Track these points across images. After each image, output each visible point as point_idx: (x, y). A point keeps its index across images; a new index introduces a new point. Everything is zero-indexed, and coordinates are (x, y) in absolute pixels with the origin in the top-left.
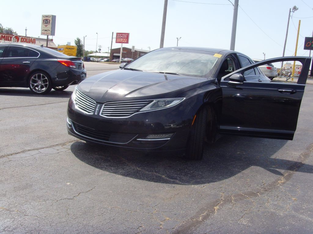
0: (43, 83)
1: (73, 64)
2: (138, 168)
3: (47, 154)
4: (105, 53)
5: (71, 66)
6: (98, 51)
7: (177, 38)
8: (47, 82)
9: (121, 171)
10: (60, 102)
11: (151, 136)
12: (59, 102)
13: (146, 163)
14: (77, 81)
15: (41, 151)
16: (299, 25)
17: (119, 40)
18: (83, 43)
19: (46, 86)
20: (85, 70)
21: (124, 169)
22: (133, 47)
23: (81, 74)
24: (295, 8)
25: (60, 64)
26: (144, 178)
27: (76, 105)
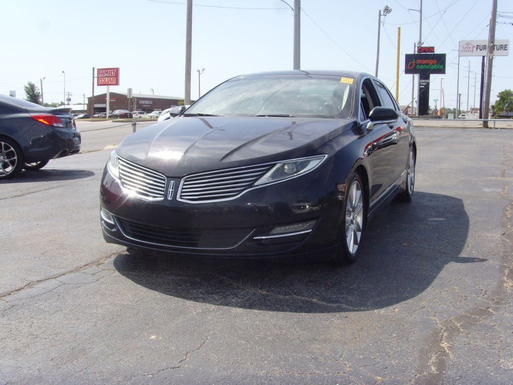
0: (8, 158)
1: (58, 120)
2: (260, 291)
3: (79, 285)
4: (78, 104)
5: (55, 125)
6: (66, 103)
7: (199, 71)
8: (14, 156)
9: (234, 300)
10: (49, 189)
11: (278, 229)
12: (45, 190)
13: (267, 279)
14: (68, 149)
15: (62, 278)
16: (399, 34)
17: (103, 81)
18: (40, 91)
19: (12, 163)
20: (78, 131)
21: (238, 296)
22: (130, 90)
23: (74, 137)
24: (387, 10)
25: (35, 122)
26: (283, 308)
27: (124, 186)
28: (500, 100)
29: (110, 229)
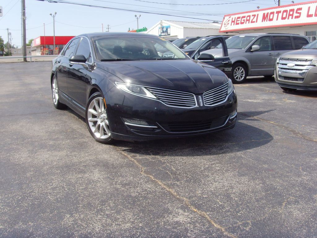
27: (165, 103)
29: (152, 131)
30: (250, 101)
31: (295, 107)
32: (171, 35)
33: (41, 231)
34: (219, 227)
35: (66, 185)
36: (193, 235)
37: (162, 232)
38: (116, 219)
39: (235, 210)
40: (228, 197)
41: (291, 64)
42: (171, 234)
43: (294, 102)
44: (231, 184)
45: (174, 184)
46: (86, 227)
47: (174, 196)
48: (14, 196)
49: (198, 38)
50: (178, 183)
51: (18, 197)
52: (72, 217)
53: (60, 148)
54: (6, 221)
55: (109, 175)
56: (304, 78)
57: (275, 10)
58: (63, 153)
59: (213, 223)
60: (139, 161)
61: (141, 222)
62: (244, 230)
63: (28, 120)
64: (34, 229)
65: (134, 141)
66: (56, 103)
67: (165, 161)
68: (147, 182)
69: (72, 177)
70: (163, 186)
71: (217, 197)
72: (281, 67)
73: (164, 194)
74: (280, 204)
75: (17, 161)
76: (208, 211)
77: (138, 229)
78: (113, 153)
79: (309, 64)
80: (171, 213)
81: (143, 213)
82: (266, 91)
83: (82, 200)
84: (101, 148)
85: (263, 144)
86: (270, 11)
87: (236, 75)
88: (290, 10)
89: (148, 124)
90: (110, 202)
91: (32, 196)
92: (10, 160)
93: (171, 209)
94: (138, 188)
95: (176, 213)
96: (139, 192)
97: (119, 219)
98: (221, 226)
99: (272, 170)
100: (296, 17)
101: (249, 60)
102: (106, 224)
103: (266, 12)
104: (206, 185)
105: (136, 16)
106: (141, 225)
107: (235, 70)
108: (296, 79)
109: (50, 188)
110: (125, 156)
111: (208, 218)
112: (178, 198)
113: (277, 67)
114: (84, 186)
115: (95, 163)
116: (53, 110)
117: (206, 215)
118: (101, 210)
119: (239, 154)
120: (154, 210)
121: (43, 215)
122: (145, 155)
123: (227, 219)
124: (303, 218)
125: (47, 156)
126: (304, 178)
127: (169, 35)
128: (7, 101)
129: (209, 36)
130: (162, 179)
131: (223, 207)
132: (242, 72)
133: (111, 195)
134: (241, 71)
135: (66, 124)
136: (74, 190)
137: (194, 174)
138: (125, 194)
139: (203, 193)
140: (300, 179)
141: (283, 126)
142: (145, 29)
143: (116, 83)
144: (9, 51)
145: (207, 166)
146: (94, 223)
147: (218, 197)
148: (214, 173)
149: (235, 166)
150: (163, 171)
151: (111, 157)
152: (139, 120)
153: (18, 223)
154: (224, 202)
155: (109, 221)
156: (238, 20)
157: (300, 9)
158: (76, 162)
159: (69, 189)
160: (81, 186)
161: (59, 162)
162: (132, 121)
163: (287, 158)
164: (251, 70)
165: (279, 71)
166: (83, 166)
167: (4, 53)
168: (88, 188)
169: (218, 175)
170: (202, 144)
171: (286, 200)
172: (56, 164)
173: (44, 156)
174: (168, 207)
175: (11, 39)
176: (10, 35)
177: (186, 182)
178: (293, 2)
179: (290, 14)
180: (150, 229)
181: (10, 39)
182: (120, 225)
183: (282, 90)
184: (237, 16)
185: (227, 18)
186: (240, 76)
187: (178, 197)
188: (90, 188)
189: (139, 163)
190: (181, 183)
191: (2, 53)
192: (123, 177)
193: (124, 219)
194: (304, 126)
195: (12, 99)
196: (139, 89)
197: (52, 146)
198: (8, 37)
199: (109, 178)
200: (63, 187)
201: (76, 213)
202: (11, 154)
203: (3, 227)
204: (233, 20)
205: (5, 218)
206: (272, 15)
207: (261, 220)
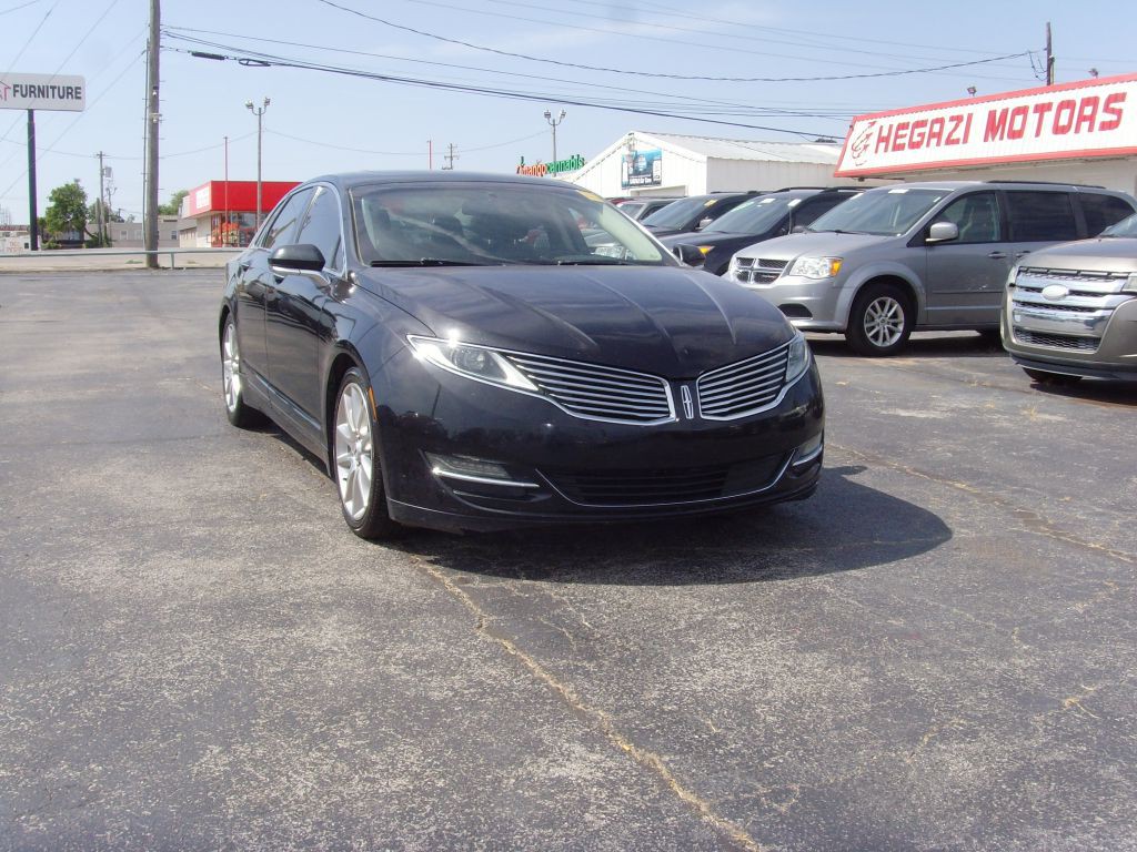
27: (566, 407)
28: (55, 207)
29: (523, 498)
30: (903, 413)
31: (1055, 436)
32: (665, 184)
33: (123, 789)
34: (692, 799)
35: (224, 661)
36: (603, 819)
37: (503, 806)
38: (366, 765)
39: (759, 752)
40: (745, 711)
41: (1055, 290)
42: (532, 815)
43: (1060, 419)
44: (764, 674)
45: (577, 667)
46: (266, 785)
47: (567, 704)
48: (52, 688)
49: (753, 195)
50: (591, 667)
51: (68, 692)
52: (229, 752)
53: (226, 550)
54: (17, 757)
55: (368, 635)
56: (1100, 339)
57: (1030, 102)
58: (234, 565)
59: (676, 787)
60: (474, 595)
61: (443, 776)
62: (771, 810)
63: (135, 461)
64: (103, 783)
65: (464, 530)
66: (233, 408)
67: (564, 598)
68: (491, 659)
69: (249, 638)
70: (538, 672)
71: (708, 711)
72: (1022, 299)
73: (536, 696)
74: (913, 738)
75: (78, 583)
76: (668, 750)
77: (429, 795)
78: (395, 570)
79: (1119, 291)
80: (544, 754)
81: (455, 748)
82: (970, 382)
83: (270, 706)
84: (361, 552)
85: (908, 555)
86: (1012, 104)
87: (873, 328)
88: (1083, 100)
89: (509, 473)
90: (357, 714)
91: (110, 689)
92: (55, 582)
93: (547, 740)
94: (458, 677)
95: (562, 754)
96: (456, 687)
97: (375, 763)
98: (699, 797)
99: (918, 636)
100: (1106, 126)
101: (920, 276)
102: (331, 778)
103: (998, 106)
104: (680, 675)
105: (548, 115)
106: (440, 784)
107: (869, 309)
108: (1072, 340)
109: (171, 666)
110: (434, 578)
111: (664, 771)
112: (579, 711)
113: (1009, 299)
114: (284, 664)
115: (330, 598)
116: (223, 430)
117: (657, 762)
118: (324, 737)
119: (817, 582)
120: (491, 744)
121: (139, 744)
122: (500, 579)
123: (726, 777)
124: (977, 783)
125: (179, 572)
126: (1018, 661)
127: (658, 183)
128: (72, 395)
129: (787, 190)
130: (539, 654)
131: (720, 742)
132: (895, 316)
133: (365, 695)
134: (889, 311)
135: (258, 475)
136: (247, 674)
137: (648, 640)
138: (410, 693)
139: (666, 697)
140: (1004, 665)
141: (997, 500)
142: (577, 163)
143: (409, 337)
144: (103, 230)
145: (699, 617)
146: (296, 772)
147: (712, 711)
148: (716, 640)
149: (794, 619)
150: (550, 628)
151: (386, 581)
152: (480, 463)
153: (55, 765)
154: (727, 729)
155: (342, 767)
156: (901, 132)
157: (1120, 97)
158: (271, 594)
159: (232, 673)
160: (274, 665)
161: (213, 592)
162: (456, 462)
163: (980, 599)
164: (926, 307)
165: (1013, 314)
166: (291, 604)
167: (87, 237)
168: (292, 672)
169: (729, 645)
170: (702, 548)
171: (935, 729)
172: (205, 598)
173: (170, 571)
174: (539, 734)
175: (112, 191)
176: (109, 175)
177: (616, 665)
178: (1095, 73)
179: (1084, 114)
180: (469, 797)
181: (108, 189)
182: (374, 781)
183: (1031, 381)
184: (897, 120)
185: (861, 126)
186: (886, 331)
187: (580, 707)
188: (300, 673)
189: (475, 604)
190: (600, 666)
191: (77, 238)
192: (413, 642)
193: (392, 763)
194: (1067, 499)
195: (90, 392)
196: (481, 358)
197: (199, 542)
198: (102, 180)
199: (369, 644)
200: (214, 667)
201: (243, 743)
202: (64, 564)
203: (9, 774)
204: (885, 133)
205: (19, 750)
206: (1019, 119)
207: (836, 784)
